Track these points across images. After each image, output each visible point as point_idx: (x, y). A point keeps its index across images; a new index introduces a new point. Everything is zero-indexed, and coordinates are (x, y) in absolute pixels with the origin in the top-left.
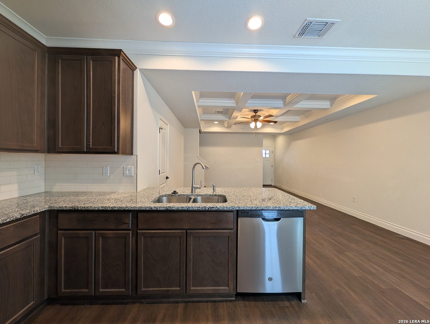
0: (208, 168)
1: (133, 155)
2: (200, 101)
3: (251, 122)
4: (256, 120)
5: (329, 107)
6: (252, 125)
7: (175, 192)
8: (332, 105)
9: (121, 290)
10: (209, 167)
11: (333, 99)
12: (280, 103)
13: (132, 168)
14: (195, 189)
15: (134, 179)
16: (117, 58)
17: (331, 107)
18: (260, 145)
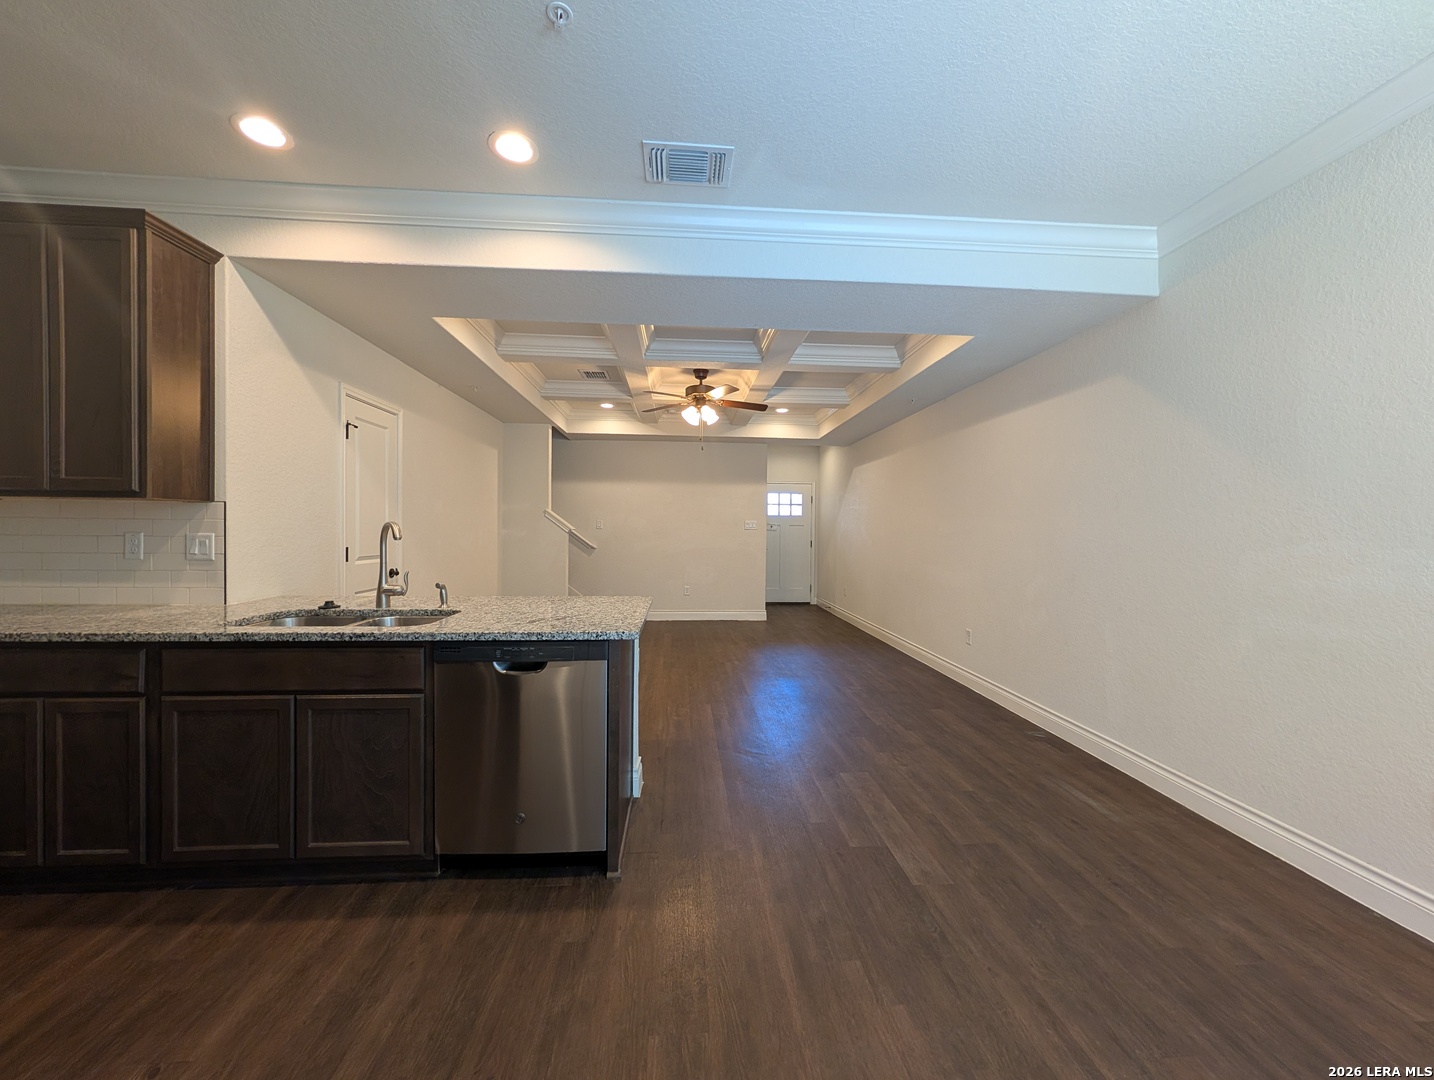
0: (592, 548)
1: (213, 501)
2: (504, 341)
3: (685, 407)
4: (700, 401)
5: (895, 363)
6: (691, 415)
7: (329, 605)
8: (902, 357)
9: (117, 851)
10: (595, 546)
11: (900, 342)
12: (746, 350)
13: (210, 538)
14: (388, 597)
15: (217, 570)
16: (134, 233)
17: (902, 363)
18: (759, 476)
